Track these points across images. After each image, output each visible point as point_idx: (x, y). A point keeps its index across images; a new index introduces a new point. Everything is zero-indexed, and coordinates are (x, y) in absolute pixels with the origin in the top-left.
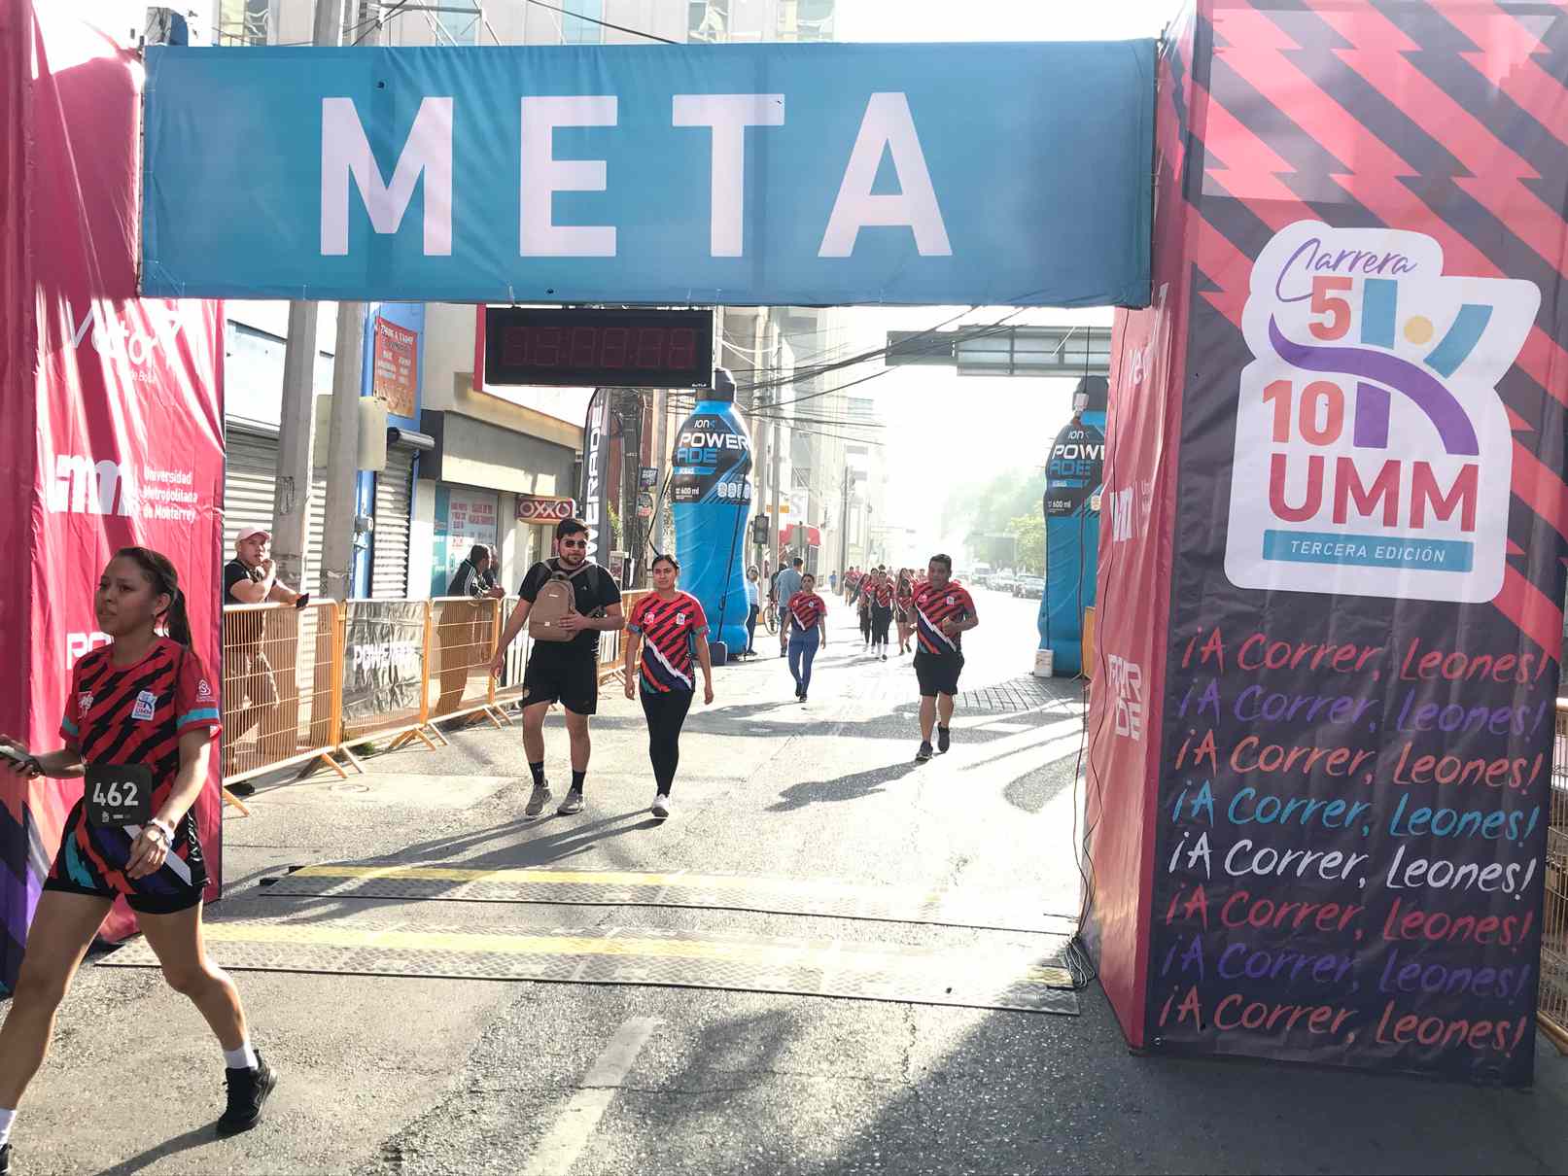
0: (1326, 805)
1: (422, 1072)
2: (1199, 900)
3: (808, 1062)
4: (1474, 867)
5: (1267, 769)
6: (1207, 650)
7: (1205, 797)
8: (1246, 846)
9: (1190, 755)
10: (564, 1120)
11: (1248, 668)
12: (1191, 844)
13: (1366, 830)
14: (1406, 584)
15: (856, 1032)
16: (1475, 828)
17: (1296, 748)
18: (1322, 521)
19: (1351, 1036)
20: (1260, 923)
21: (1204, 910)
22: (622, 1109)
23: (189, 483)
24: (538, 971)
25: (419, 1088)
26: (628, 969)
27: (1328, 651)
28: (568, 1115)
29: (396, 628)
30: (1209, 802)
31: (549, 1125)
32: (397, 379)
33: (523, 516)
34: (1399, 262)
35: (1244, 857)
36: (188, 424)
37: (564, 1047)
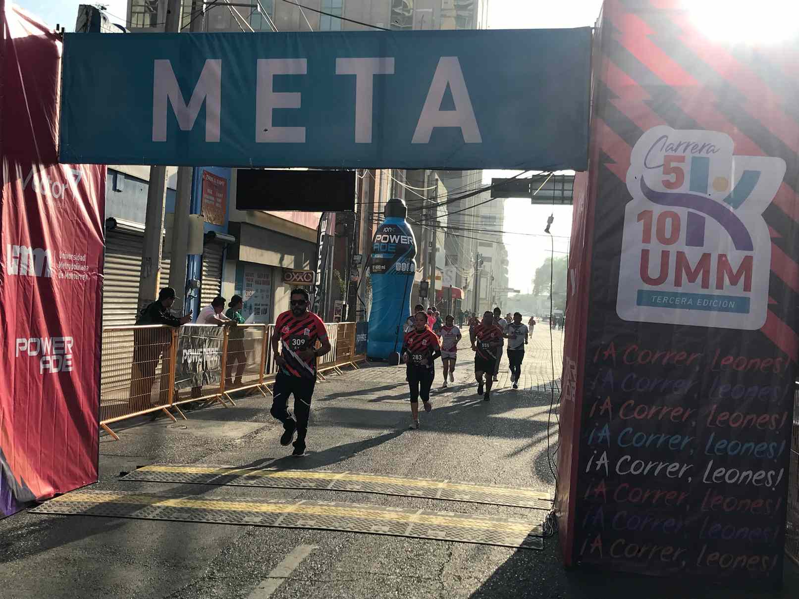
0: (670, 438)
1: (186, 567)
2: (602, 488)
3: (389, 569)
4: (750, 472)
5: (638, 417)
6: (606, 353)
7: (605, 433)
8: (627, 459)
9: (598, 410)
10: (255, 593)
11: (628, 363)
12: (597, 458)
13: (692, 451)
14: (714, 320)
15: (419, 555)
16: (751, 451)
17: (654, 407)
18: (668, 286)
19: (684, 563)
20: (635, 501)
21: (604, 494)
22: (286, 587)
23: (84, 260)
24: (257, 520)
25: (184, 576)
26: (304, 521)
27: (672, 354)
28: (258, 591)
29: (207, 341)
30: (608, 434)
31: (247, 595)
32: (215, 205)
33: (286, 280)
34: (710, 148)
35: (625, 465)
36: (84, 229)
37: (262, 558)
